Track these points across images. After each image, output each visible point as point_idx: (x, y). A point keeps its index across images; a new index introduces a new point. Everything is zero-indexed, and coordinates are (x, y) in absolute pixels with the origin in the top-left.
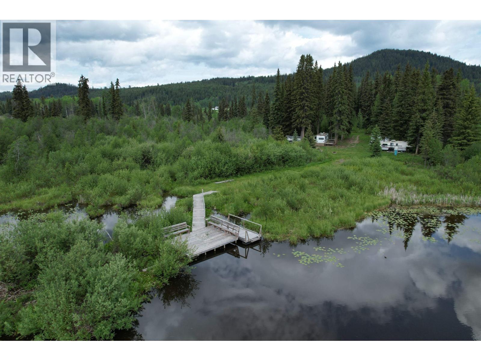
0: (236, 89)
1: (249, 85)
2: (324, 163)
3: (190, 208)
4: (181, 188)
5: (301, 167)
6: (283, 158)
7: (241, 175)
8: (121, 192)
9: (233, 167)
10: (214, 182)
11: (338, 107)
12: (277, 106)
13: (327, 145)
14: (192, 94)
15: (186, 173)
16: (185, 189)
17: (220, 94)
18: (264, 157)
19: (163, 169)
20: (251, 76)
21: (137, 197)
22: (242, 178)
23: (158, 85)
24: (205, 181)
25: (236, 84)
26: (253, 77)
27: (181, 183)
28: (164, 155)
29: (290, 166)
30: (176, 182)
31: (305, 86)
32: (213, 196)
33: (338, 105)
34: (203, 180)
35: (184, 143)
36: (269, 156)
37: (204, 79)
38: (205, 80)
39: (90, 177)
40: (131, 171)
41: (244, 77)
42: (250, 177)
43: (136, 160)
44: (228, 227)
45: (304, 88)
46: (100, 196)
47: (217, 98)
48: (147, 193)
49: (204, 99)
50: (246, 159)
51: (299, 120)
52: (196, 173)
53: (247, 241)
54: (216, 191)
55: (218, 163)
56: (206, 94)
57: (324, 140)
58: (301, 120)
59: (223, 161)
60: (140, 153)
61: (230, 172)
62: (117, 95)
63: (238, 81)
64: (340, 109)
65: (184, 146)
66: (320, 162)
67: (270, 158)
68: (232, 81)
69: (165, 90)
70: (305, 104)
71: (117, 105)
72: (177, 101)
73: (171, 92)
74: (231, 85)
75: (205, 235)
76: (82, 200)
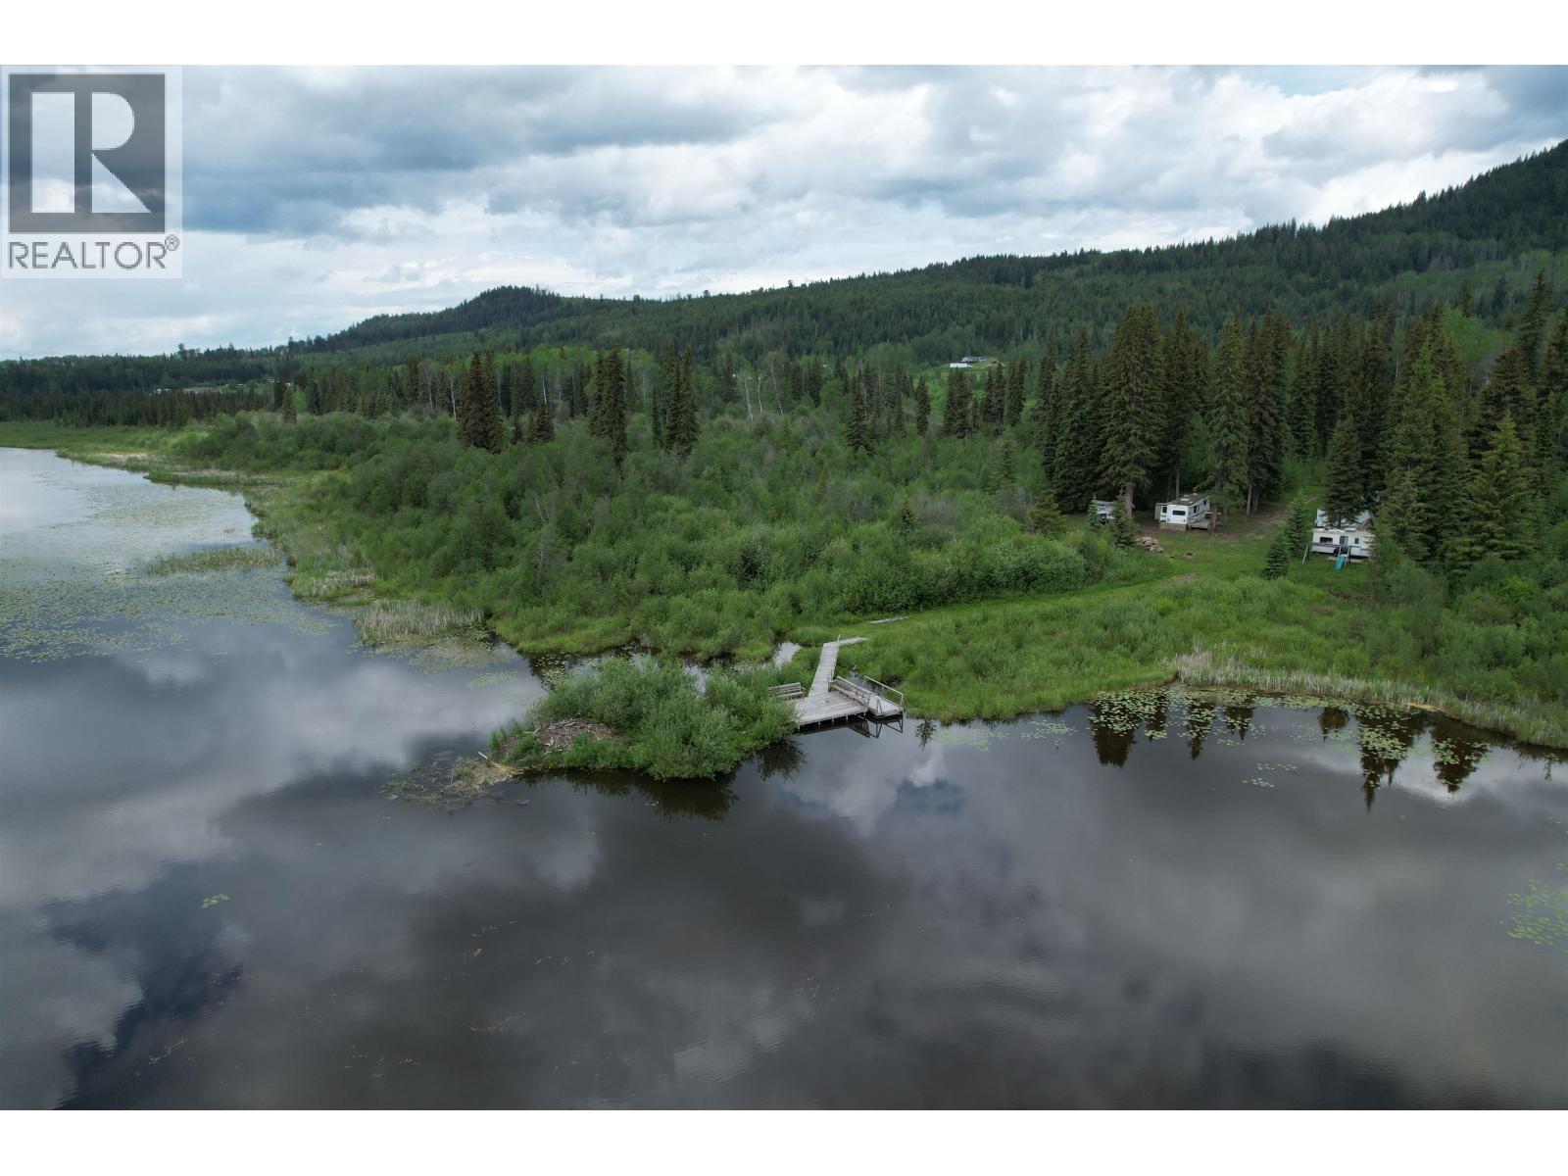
0: (1035, 296)
1: (1076, 283)
2: (1135, 584)
3: (813, 664)
4: (806, 629)
5: (1067, 593)
6: (1026, 573)
7: (927, 608)
8: (710, 632)
9: (909, 592)
10: (869, 620)
11: (1218, 437)
12: (1076, 421)
13: (1193, 528)
14: (893, 316)
15: (818, 602)
16: (814, 630)
17: (979, 317)
18: (978, 574)
19: (779, 589)
20: (1087, 250)
21: (735, 641)
22: (928, 614)
23: (791, 285)
24: (853, 617)
25: (1038, 278)
26: (1094, 253)
27: (809, 620)
28: (783, 559)
29: (1040, 592)
30: (802, 615)
31: (1132, 385)
32: (857, 646)
33: (1220, 431)
34: (848, 616)
35: (828, 528)
36: (991, 572)
37: (934, 263)
38: (938, 267)
39: (655, 600)
40: (721, 592)
41: (1064, 255)
42: (943, 613)
43: (730, 569)
44: (857, 693)
45: (1130, 391)
46: (676, 636)
47: (970, 328)
48: (748, 636)
49: (929, 332)
50: (939, 577)
51: (1114, 469)
52: (836, 601)
53: (879, 713)
54: (863, 639)
55: (880, 585)
56: (936, 316)
57: (1185, 517)
58: (1118, 468)
59: (890, 581)
60: (738, 555)
61: (903, 601)
62: (684, 385)
63: (1043, 268)
64: (1225, 444)
65: (827, 536)
66: (1123, 583)
67: (991, 575)
68: (1023, 270)
69: (810, 306)
70: (1130, 429)
71: (684, 408)
72: (843, 340)
73: (828, 312)
74: (1019, 281)
75: (824, 702)
76: (646, 640)
